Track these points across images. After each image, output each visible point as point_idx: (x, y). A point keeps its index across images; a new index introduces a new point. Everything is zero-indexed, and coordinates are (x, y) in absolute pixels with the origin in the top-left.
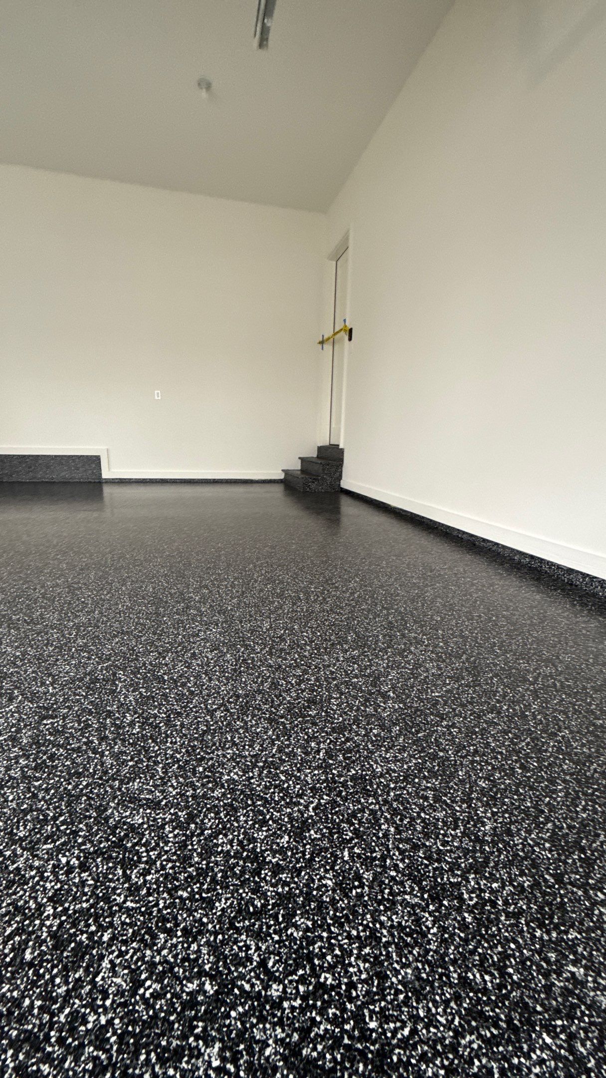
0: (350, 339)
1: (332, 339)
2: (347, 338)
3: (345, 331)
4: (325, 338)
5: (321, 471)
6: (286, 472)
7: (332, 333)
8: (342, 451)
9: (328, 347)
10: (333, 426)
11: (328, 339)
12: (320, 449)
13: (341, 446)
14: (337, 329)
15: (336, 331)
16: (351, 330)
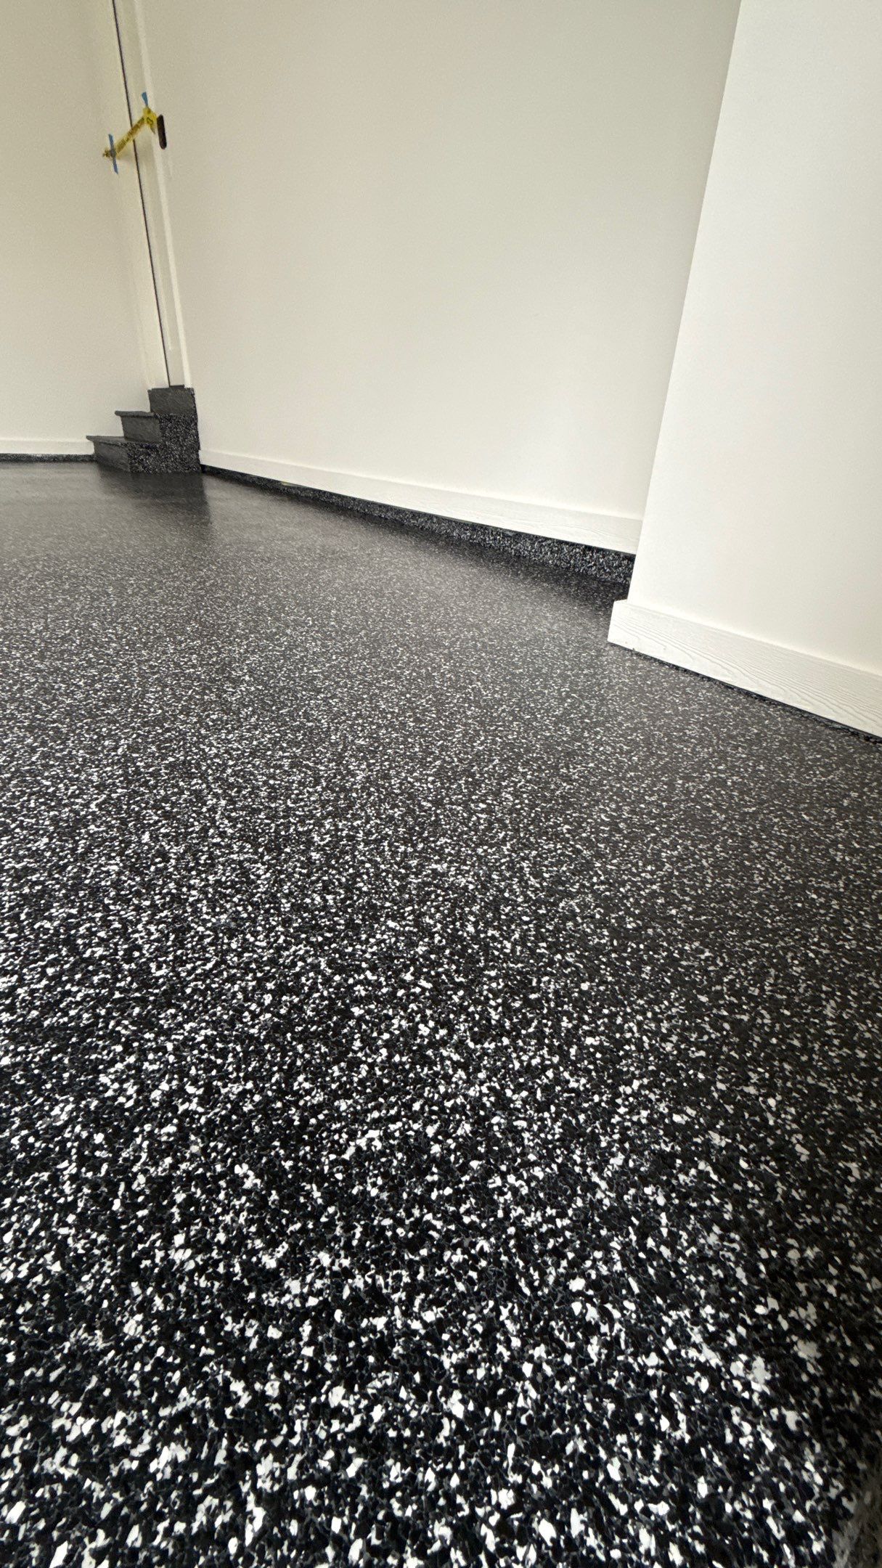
0: (163, 144)
1: (130, 144)
2: (156, 139)
3: (150, 121)
4: (116, 141)
5: (158, 432)
6: (96, 441)
7: (129, 128)
8: (190, 394)
9: (126, 166)
10: (169, 347)
11: (123, 144)
12: (155, 395)
13: (188, 385)
14: (135, 121)
15: (135, 122)
16: (161, 120)
